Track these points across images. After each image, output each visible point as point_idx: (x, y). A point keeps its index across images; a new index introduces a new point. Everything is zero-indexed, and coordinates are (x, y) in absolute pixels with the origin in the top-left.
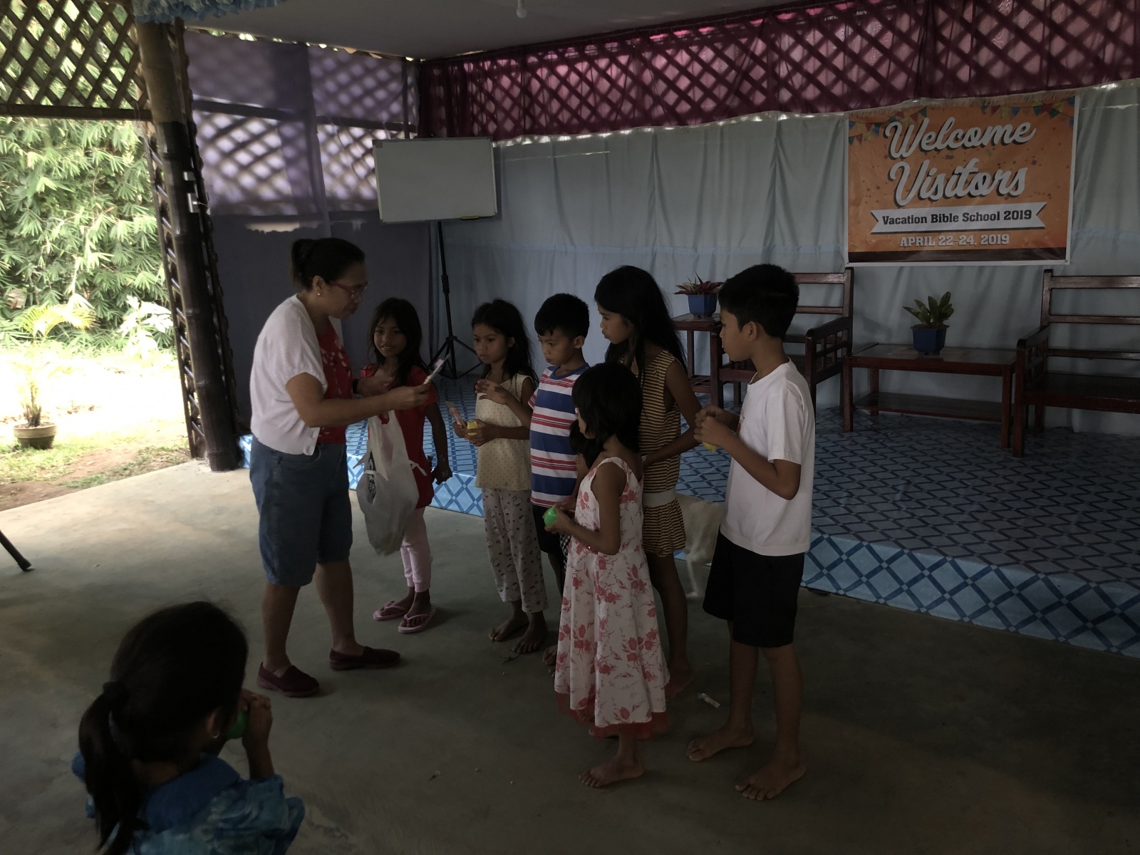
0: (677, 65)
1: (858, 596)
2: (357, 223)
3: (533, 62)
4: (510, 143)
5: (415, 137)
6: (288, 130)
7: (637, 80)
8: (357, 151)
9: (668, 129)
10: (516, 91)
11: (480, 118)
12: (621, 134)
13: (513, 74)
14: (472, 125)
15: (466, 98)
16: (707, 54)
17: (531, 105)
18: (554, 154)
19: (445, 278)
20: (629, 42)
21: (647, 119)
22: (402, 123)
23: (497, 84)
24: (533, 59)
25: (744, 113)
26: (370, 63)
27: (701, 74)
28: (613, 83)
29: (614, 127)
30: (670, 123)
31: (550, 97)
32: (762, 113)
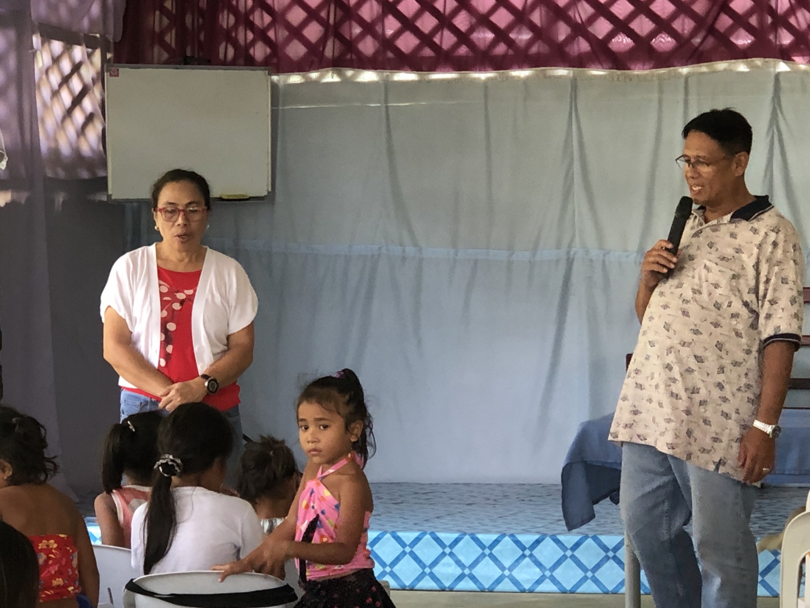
2: (60, 198)
8: (55, 78)
9: (596, 72)
17: (343, 20)
18: (386, 101)
21: (559, 57)
22: (98, 35)
29: (500, 64)
30: (602, 65)
31: (383, 11)
32: (749, 59)
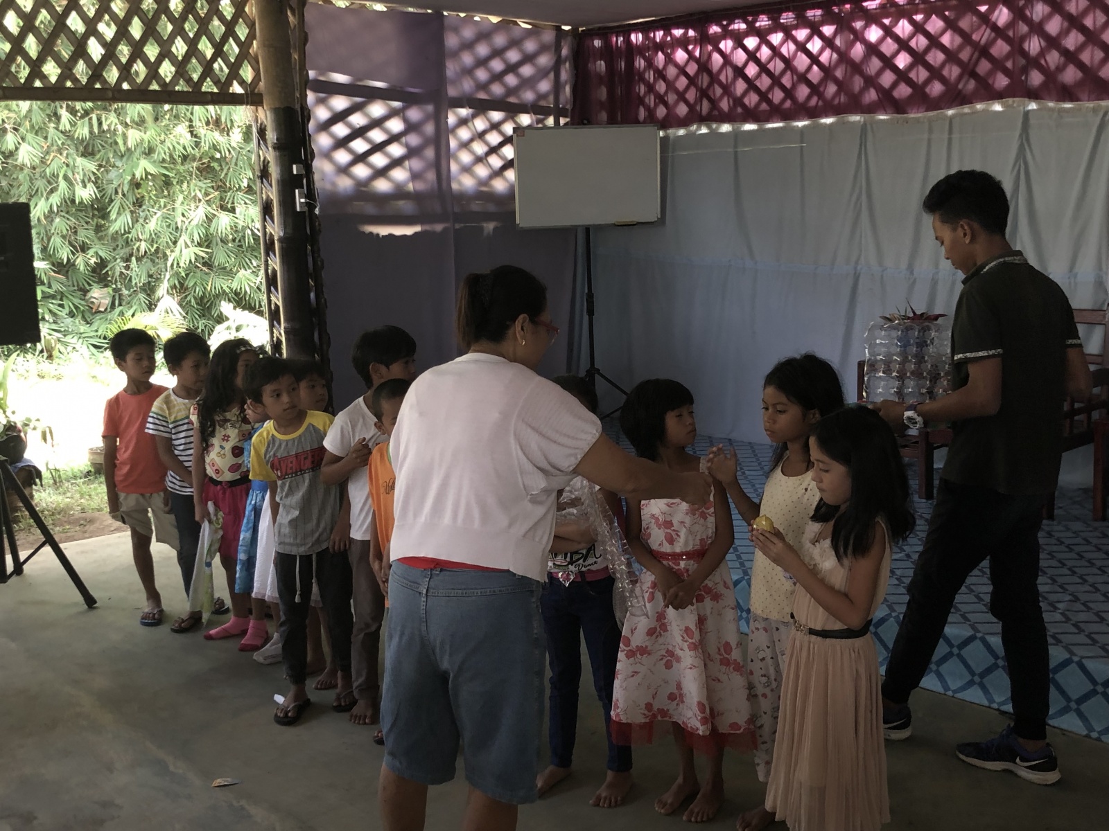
0: (896, 38)
1: (1064, 726)
2: (490, 226)
3: (715, 33)
4: (682, 132)
5: (566, 124)
6: (414, 114)
7: (844, 57)
8: (494, 138)
9: (882, 117)
10: (692, 69)
11: (647, 100)
12: (822, 124)
13: (691, 47)
14: (638, 107)
15: (632, 75)
16: (935, 25)
17: (710, 85)
18: (736, 146)
19: (590, 298)
20: (836, 10)
21: (855, 105)
22: (552, 106)
23: (669, 59)
24: (715, 29)
25: (982, 100)
26: (516, 33)
27: (927, 50)
28: (814, 59)
29: (813, 114)
30: (885, 111)
31: (734, 75)
32: (1004, 100)
